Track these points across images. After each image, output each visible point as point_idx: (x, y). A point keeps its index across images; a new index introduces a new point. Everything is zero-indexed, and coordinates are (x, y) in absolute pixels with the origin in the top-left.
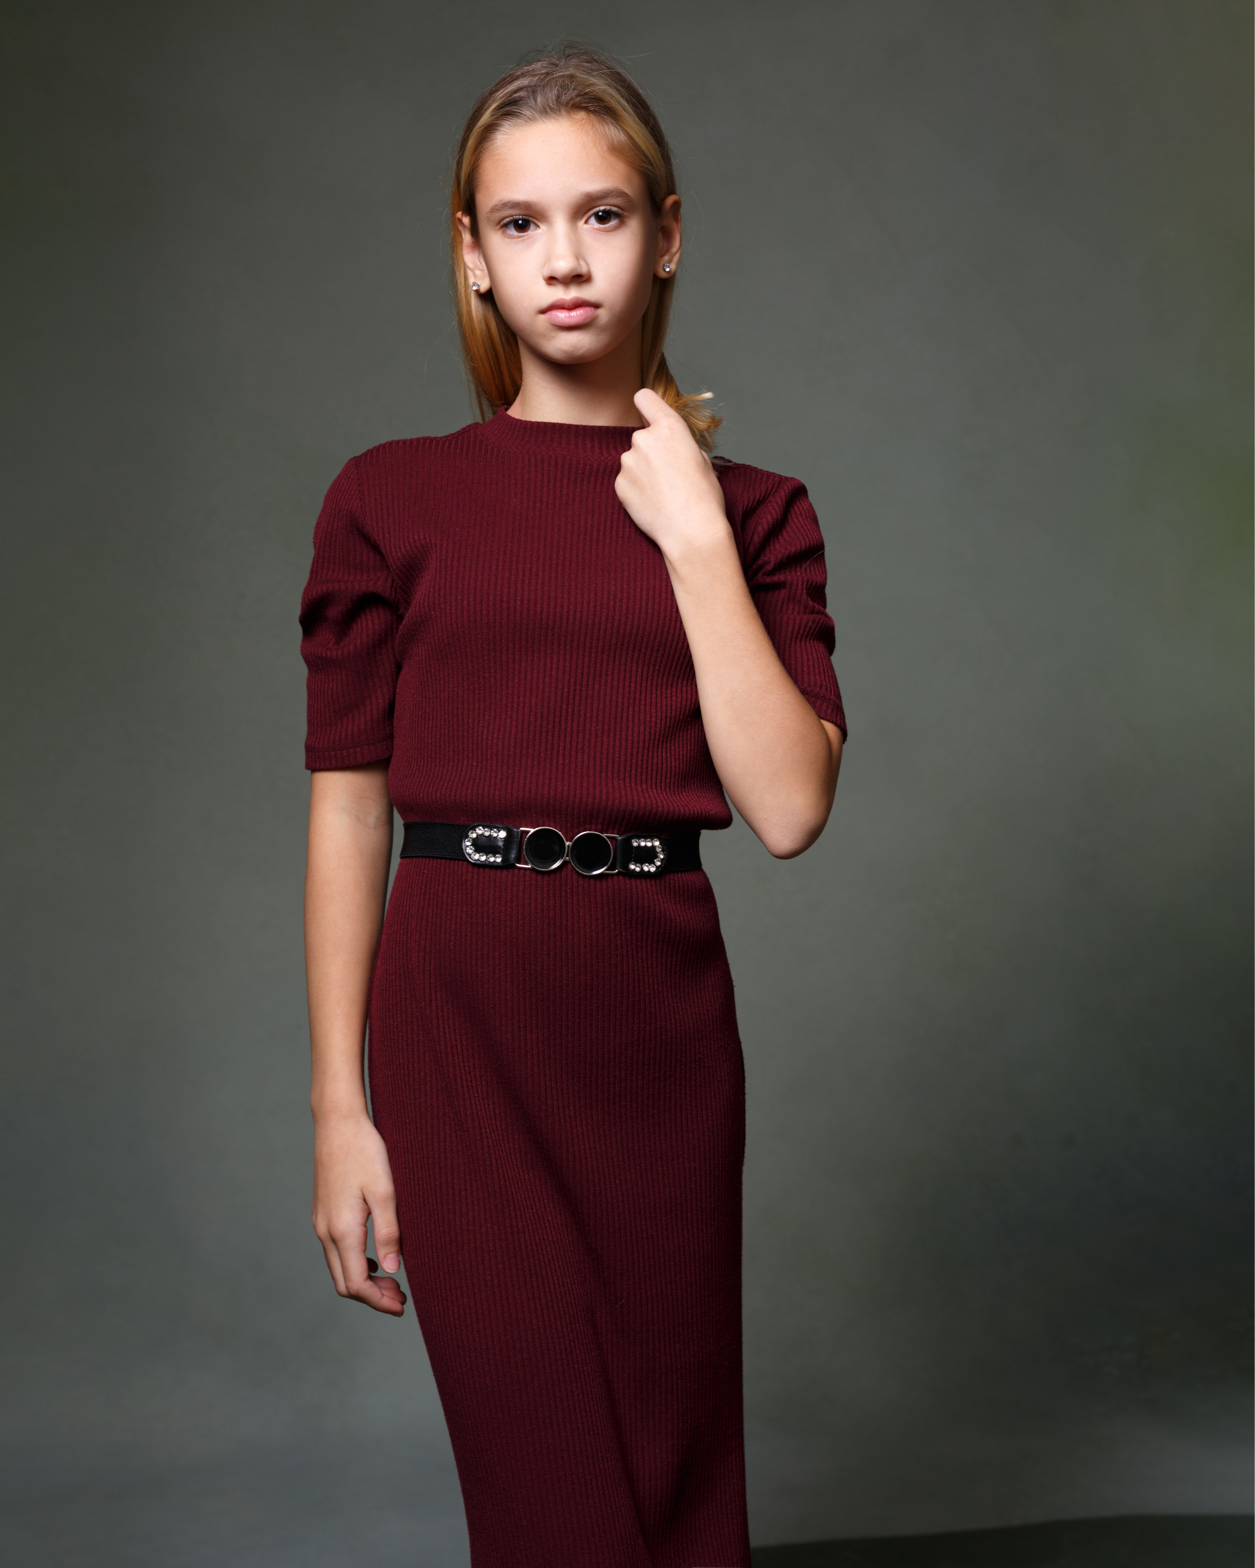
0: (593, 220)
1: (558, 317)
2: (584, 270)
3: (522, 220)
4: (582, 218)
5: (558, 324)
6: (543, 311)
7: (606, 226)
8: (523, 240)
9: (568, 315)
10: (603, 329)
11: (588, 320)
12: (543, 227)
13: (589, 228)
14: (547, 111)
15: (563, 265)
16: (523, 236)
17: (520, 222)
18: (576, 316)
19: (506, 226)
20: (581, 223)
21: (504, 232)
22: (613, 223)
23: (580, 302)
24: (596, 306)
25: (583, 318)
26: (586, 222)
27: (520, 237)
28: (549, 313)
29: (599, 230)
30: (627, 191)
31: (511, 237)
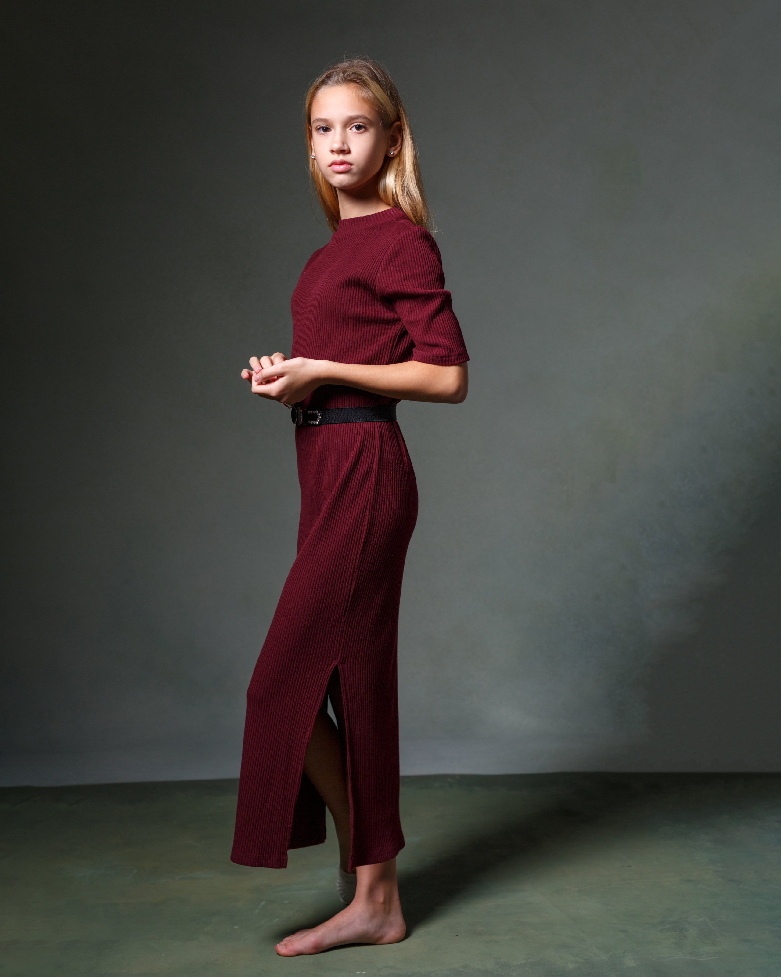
0: (354, 129)
1: (335, 168)
2: (346, 148)
3: (326, 127)
4: (349, 127)
5: (335, 171)
6: (330, 166)
7: (359, 131)
8: (325, 136)
9: (339, 167)
10: (354, 175)
11: (347, 170)
12: (333, 131)
13: (352, 133)
14: (338, 83)
15: (337, 146)
16: (325, 134)
17: (325, 128)
18: (342, 168)
19: (319, 129)
20: (348, 130)
21: (318, 132)
22: (362, 130)
23: (343, 161)
24: (351, 164)
25: (345, 168)
26: (351, 129)
27: (323, 134)
28: (332, 166)
29: (355, 132)
30: (368, 117)
31: (321, 134)
